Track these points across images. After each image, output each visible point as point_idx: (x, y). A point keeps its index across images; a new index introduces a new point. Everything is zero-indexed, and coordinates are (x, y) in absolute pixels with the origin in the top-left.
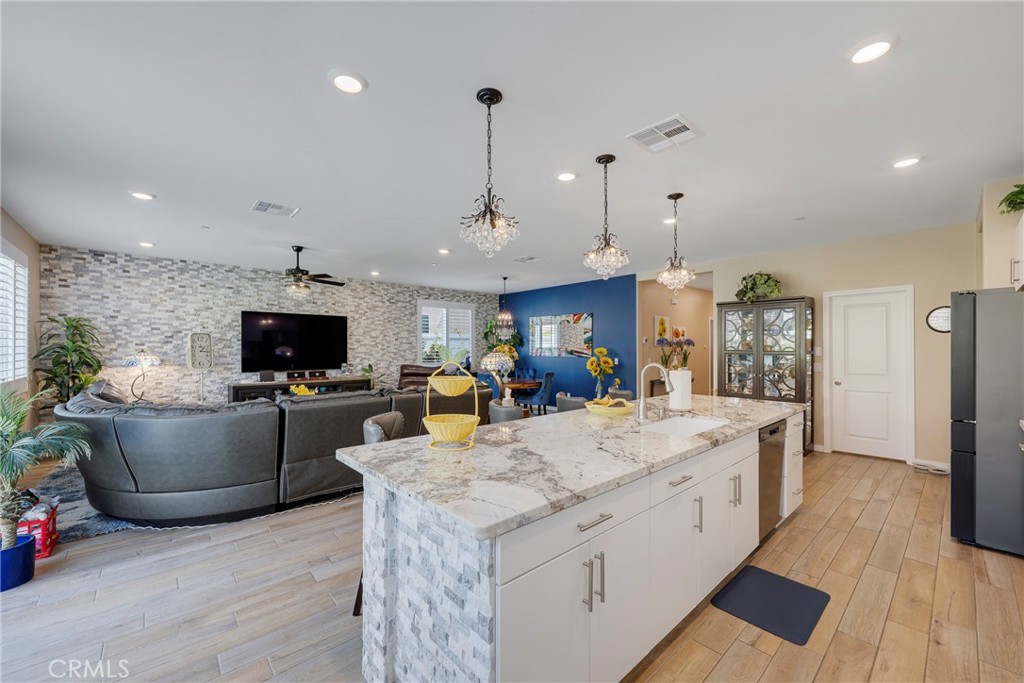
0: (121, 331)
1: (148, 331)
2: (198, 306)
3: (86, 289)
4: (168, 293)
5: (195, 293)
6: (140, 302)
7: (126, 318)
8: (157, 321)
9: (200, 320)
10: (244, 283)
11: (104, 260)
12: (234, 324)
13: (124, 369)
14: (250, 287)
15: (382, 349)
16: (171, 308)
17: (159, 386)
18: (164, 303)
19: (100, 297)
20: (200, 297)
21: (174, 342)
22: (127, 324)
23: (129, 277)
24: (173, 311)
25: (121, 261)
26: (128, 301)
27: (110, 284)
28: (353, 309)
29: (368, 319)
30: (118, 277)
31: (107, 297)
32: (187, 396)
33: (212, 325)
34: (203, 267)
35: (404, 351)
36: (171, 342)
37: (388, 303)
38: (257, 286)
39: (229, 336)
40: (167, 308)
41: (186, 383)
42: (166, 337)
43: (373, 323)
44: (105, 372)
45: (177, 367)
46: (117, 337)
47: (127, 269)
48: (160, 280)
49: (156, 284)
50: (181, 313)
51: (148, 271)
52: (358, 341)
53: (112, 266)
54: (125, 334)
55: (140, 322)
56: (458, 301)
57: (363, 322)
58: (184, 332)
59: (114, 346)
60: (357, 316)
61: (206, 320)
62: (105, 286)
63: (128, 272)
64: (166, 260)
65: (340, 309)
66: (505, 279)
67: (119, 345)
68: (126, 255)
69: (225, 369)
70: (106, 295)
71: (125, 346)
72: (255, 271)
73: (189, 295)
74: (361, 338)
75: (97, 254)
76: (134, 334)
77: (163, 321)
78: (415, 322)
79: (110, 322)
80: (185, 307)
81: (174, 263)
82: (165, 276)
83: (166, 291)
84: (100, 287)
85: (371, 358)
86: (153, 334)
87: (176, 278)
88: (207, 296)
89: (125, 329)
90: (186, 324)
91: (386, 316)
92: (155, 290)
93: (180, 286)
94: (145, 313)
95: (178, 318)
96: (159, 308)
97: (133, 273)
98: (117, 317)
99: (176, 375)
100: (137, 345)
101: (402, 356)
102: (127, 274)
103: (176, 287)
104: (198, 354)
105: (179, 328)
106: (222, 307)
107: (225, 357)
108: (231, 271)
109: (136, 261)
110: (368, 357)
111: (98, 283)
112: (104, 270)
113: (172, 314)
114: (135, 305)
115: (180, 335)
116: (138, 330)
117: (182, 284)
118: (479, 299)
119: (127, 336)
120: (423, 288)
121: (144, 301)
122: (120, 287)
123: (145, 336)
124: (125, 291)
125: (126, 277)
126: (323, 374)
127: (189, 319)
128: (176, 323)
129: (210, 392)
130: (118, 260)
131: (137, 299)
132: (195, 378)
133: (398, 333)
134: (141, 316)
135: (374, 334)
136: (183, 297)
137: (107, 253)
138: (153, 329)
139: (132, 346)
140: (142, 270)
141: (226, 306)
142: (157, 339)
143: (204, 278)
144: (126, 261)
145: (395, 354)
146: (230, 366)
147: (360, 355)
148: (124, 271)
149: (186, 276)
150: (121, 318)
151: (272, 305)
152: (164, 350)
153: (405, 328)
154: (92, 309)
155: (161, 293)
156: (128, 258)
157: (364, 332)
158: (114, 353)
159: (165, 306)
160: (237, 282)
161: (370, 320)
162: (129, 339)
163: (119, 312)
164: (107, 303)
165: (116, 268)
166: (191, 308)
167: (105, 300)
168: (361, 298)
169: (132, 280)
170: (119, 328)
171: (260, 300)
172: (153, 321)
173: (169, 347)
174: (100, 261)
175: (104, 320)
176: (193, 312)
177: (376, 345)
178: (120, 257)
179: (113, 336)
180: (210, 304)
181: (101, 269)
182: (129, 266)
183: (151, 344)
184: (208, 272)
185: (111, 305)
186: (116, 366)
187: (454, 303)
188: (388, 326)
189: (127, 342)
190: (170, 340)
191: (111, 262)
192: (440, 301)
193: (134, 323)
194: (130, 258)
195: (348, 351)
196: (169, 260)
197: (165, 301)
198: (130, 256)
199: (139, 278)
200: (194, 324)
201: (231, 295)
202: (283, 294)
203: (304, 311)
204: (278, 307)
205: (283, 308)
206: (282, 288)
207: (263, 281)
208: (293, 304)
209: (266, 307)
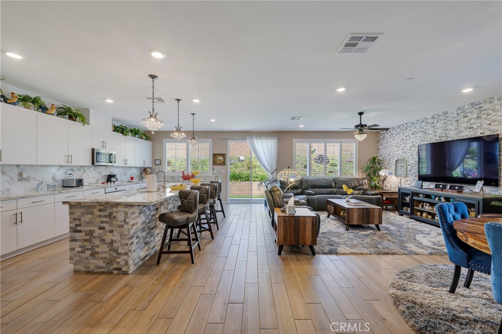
3: (385, 145)
10: (428, 126)
11: (388, 132)
20: (412, 140)
25: (391, 131)
26: (393, 147)
34: (413, 123)
48: (400, 135)
51: (397, 133)
72: (433, 117)
81: (404, 126)
82: (401, 133)
83: (402, 140)
87: (404, 133)
92: (399, 140)
95: (405, 152)
97: (394, 135)
102: (392, 136)
103: (404, 137)
104: (399, 170)
108: (423, 122)
111: (387, 141)
112: (388, 136)
117: (406, 135)
124: (392, 143)
136: (406, 141)
137: (389, 129)
143: (413, 129)
149: (407, 131)
150: (391, 155)
151: (442, 137)
154: (386, 152)
160: (425, 127)
163: (391, 152)
165: (390, 134)
166: (409, 146)
167: (388, 148)
171: (436, 135)
175: (387, 156)
176: (409, 148)
180: (415, 143)
193: (394, 156)
198: (393, 128)
199: (395, 137)
201: (423, 136)
202: (449, 127)
203: (463, 137)
204: (445, 138)
205: (448, 137)
206: (448, 123)
207: (437, 122)
208: (455, 133)
209: (439, 139)
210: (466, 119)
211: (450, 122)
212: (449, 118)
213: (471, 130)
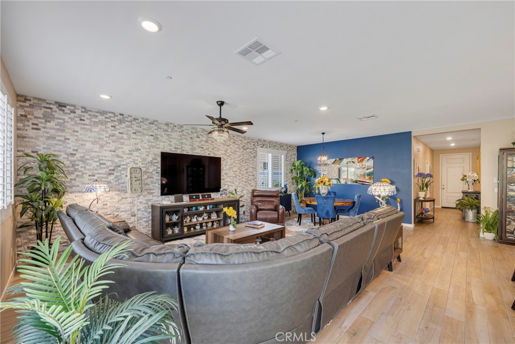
0: (78, 165)
1: (97, 166)
2: (131, 148)
3: (53, 132)
4: (111, 137)
5: (129, 138)
6: (92, 143)
7: (82, 155)
8: (104, 158)
9: (132, 158)
10: (160, 132)
11: (66, 110)
12: (154, 161)
13: (80, 194)
14: (164, 136)
15: (239, 179)
16: (113, 148)
17: (106, 207)
18: (108, 145)
19: (63, 139)
20: (133, 141)
21: (115, 174)
22: (83, 160)
23: (84, 124)
24: (114, 151)
25: (78, 112)
26: (83, 143)
27: (70, 129)
28: (224, 153)
29: (231, 159)
30: (77, 124)
31: (69, 139)
32: (124, 213)
33: (140, 162)
34: (135, 119)
35: (250, 180)
36: (113, 174)
37: (242, 150)
38: (168, 135)
39: (151, 170)
40: (111, 149)
41: (123, 204)
42: (110, 170)
43: (234, 162)
44: (67, 197)
45: (117, 193)
46: (76, 170)
47: (82, 118)
48: (106, 127)
49: (103, 131)
50: (119, 152)
51: (97, 120)
52: (226, 174)
53: (72, 115)
54: (82, 167)
55: (92, 158)
56: (277, 149)
57: (229, 161)
58: (122, 167)
59: (73, 176)
60: (225, 157)
61: (136, 158)
62: (66, 130)
63: (84, 120)
64: (110, 113)
65: (216, 153)
66: (323, 134)
67: (77, 175)
68: (82, 108)
69: (149, 193)
70: (67, 137)
71: (82, 176)
72: (167, 124)
73: (125, 139)
74: (228, 172)
75: (61, 106)
76: (87, 167)
77: (107, 159)
78: (256, 162)
79: (70, 158)
80: (122, 148)
81: (115, 116)
82: (109, 125)
83: (110, 136)
84: (63, 131)
85: (233, 185)
86: (101, 168)
87: (117, 127)
88: (137, 141)
89: (81, 164)
90: (123, 161)
91: (241, 158)
92: (103, 135)
93: (119, 133)
94: (96, 152)
95: (118, 156)
96: (105, 148)
97: (87, 122)
98: (75, 154)
99: (117, 198)
100: (89, 176)
101: (250, 184)
102: (83, 122)
103: (117, 133)
104: (134, 182)
105: (119, 163)
106: (146, 149)
107: (149, 185)
108: (152, 124)
109: (89, 113)
110: (232, 184)
111: (62, 127)
113: (113, 153)
114: (89, 145)
115: (119, 168)
116: (90, 165)
117: (121, 131)
118: (288, 148)
119: (83, 169)
120: (260, 140)
121: (94, 143)
122: (78, 132)
123: (96, 169)
124: (81, 134)
125: (82, 124)
126: (210, 196)
127: (125, 157)
128: (117, 160)
129: (139, 210)
130: (76, 111)
131: (89, 141)
132: (130, 200)
133: (248, 169)
134: (93, 154)
135: (235, 169)
136: (121, 141)
137: (68, 105)
138: (101, 164)
139: (86, 176)
140: (93, 119)
141: (149, 148)
142: (103, 171)
143: (135, 127)
144: (82, 112)
145: (246, 182)
146: (152, 191)
147: (227, 183)
148: (81, 120)
149: (123, 125)
150: (78, 156)
151: (177, 148)
152: (108, 180)
153: (251, 165)
154: (57, 148)
155: (106, 137)
156: (84, 110)
157: (230, 168)
158: (73, 182)
159: (109, 147)
160: (156, 131)
161: (233, 160)
162: (85, 172)
163: (77, 150)
164: (68, 143)
165: (75, 117)
166: (126, 149)
167: (67, 141)
168: (228, 146)
169: (86, 127)
170: (77, 163)
171: (170, 145)
172: (101, 158)
173: (111, 178)
174: (63, 111)
175: (66, 156)
176: (127, 152)
177: (236, 177)
178: (78, 109)
179: (72, 169)
180: (139, 146)
181: (64, 117)
182: (84, 116)
183: (100, 176)
184: (138, 123)
185: (72, 145)
186: (75, 192)
187: (275, 150)
188: (242, 164)
189: (83, 174)
190: (112, 172)
191: (71, 112)
192: (269, 149)
193: (88, 159)
194: (85, 110)
195: (222, 181)
196: (112, 113)
197: (110, 143)
198: (85, 108)
199: (90, 125)
200: (128, 161)
201: (152, 140)
202: (184, 141)
203: (196, 153)
204: (181, 150)
205: (184, 150)
206: (183, 137)
207: (172, 132)
208: (189, 148)
209: (174, 150)
210: (198, 140)
211: (185, 137)
212: (185, 133)
213: (202, 149)
